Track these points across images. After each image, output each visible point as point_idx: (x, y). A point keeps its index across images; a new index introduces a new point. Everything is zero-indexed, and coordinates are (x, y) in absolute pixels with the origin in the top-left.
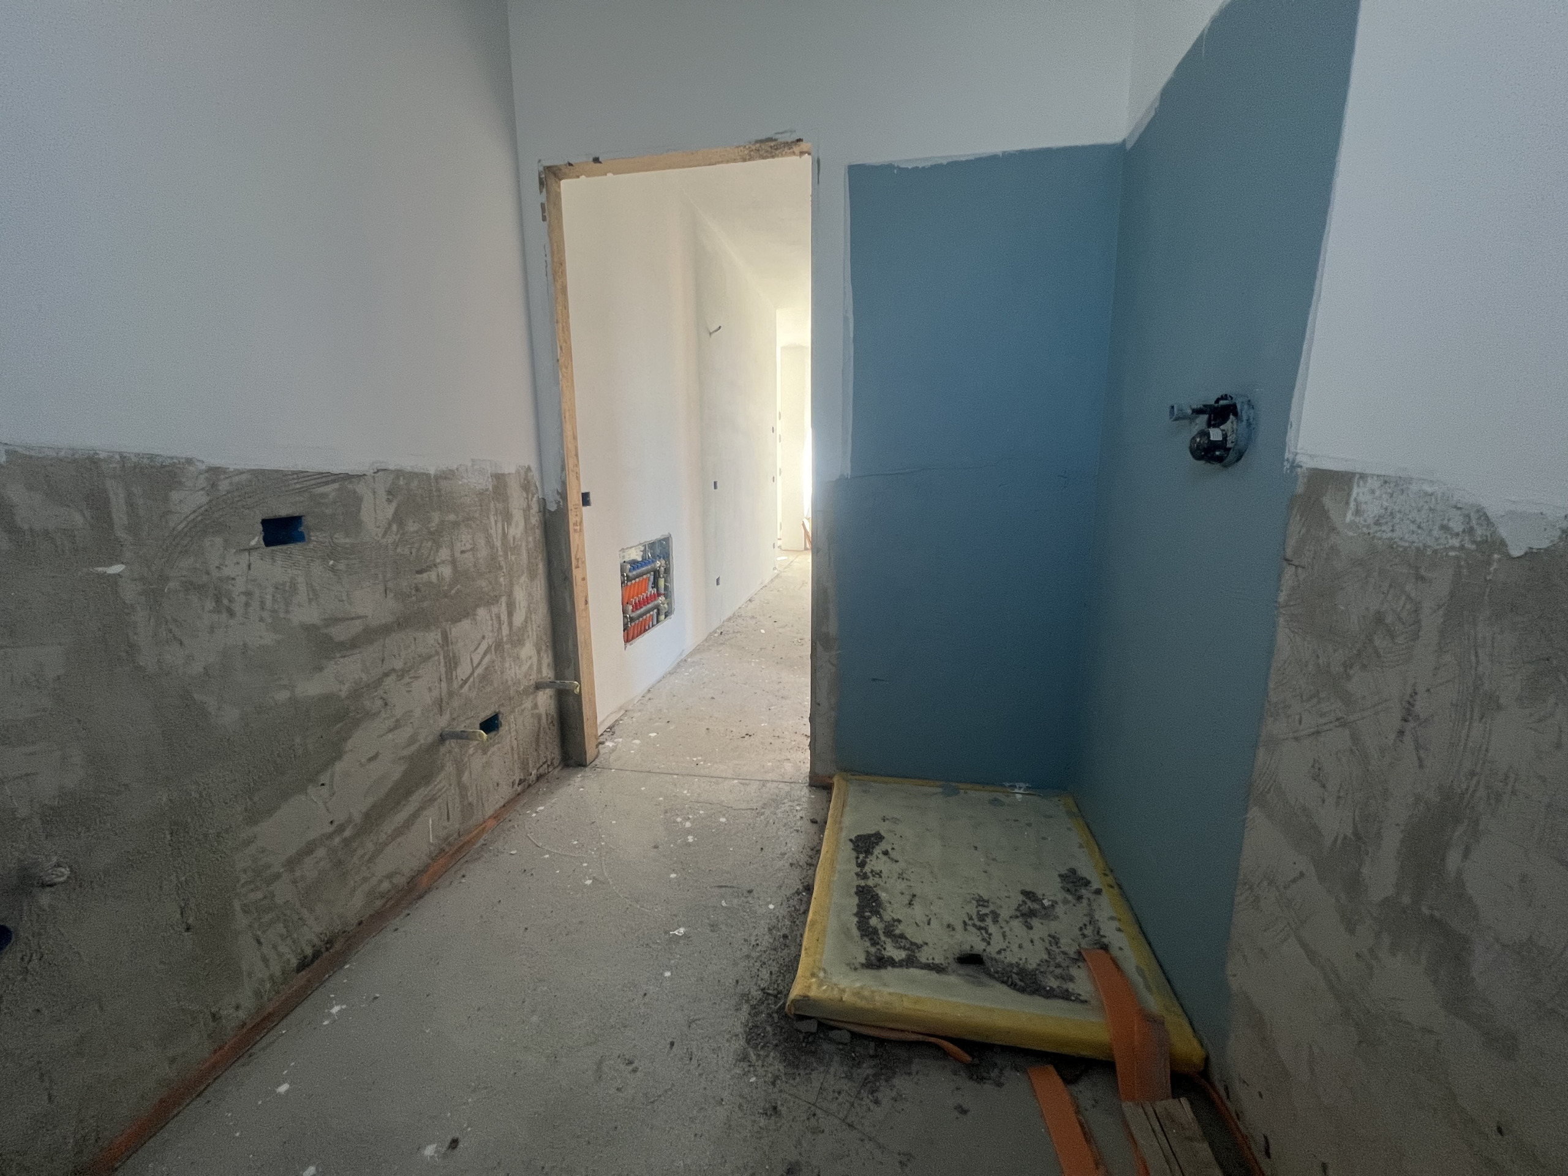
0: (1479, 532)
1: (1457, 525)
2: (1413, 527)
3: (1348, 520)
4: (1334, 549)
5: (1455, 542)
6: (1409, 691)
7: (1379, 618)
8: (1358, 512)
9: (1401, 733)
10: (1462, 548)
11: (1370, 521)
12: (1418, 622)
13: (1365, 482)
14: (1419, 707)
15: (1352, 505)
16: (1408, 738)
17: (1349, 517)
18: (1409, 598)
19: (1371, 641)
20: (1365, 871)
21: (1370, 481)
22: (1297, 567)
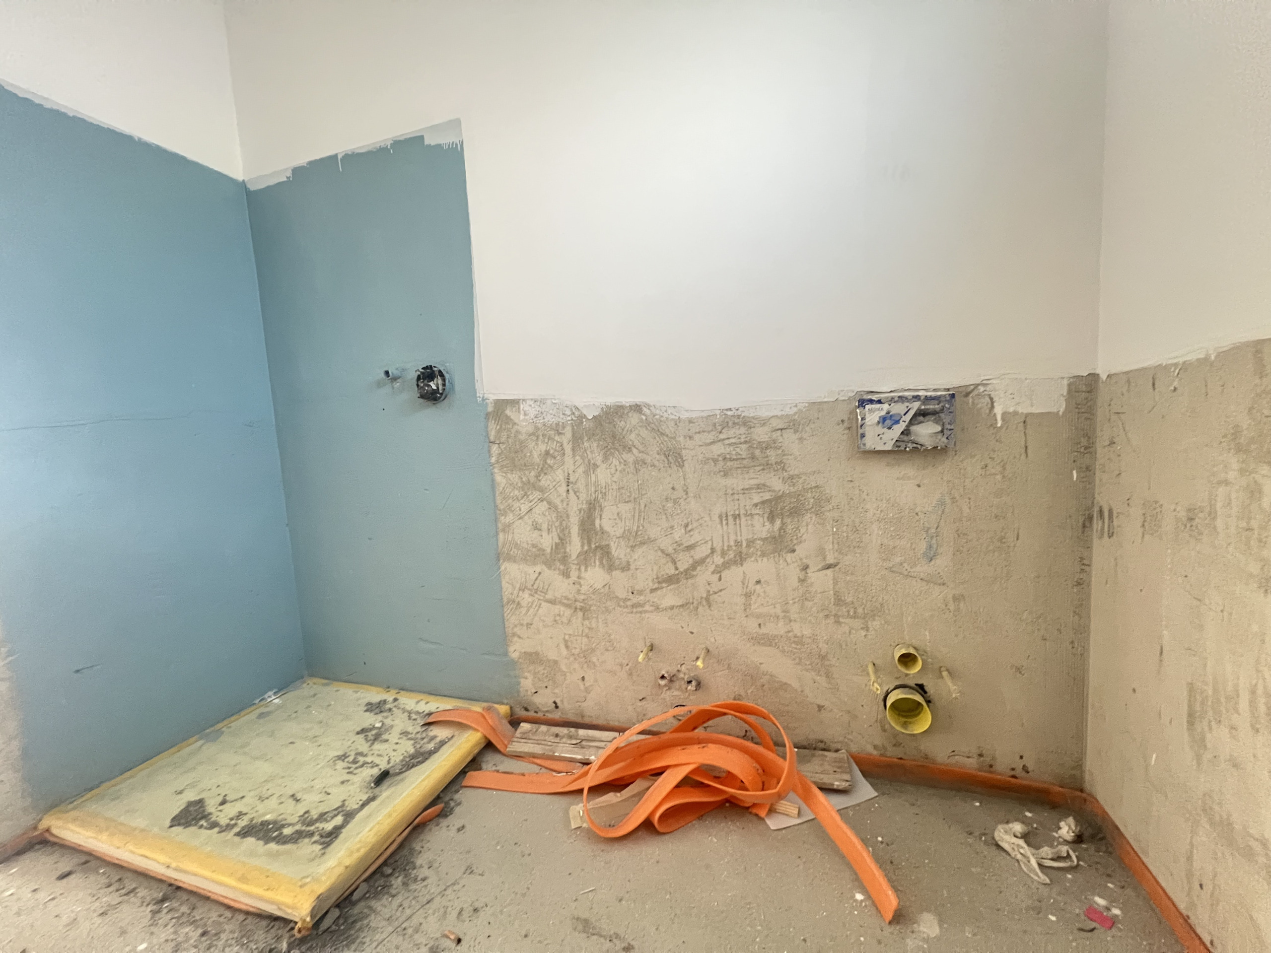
0: (577, 413)
1: (568, 412)
2: (552, 416)
3: (521, 418)
4: (518, 432)
5: (569, 418)
6: (566, 475)
7: (547, 453)
8: (525, 415)
9: (568, 491)
10: (572, 420)
11: (532, 417)
12: (563, 449)
13: (526, 402)
14: (572, 479)
15: (522, 412)
16: (570, 491)
18: (557, 442)
19: (546, 463)
20: (568, 550)
21: (528, 401)
22: (498, 444)
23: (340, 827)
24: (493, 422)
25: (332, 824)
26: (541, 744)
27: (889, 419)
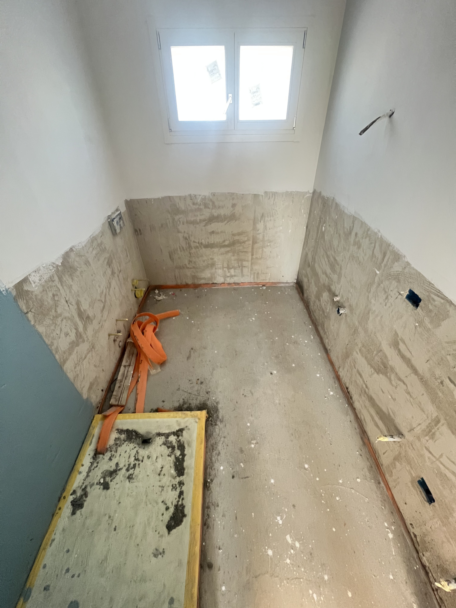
2: (46, 274)
3: (34, 286)
4: (36, 296)
5: (53, 271)
7: (53, 295)
8: (34, 283)
9: (68, 306)
10: (55, 270)
11: (38, 281)
12: (58, 288)
13: (31, 275)
15: (32, 283)
17: (34, 285)
18: (55, 286)
19: (55, 300)
22: (30, 311)
23: (174, 433)
24: (20, 300)
25: (173, 438)
26: (123, 392)
27: (117, 223)
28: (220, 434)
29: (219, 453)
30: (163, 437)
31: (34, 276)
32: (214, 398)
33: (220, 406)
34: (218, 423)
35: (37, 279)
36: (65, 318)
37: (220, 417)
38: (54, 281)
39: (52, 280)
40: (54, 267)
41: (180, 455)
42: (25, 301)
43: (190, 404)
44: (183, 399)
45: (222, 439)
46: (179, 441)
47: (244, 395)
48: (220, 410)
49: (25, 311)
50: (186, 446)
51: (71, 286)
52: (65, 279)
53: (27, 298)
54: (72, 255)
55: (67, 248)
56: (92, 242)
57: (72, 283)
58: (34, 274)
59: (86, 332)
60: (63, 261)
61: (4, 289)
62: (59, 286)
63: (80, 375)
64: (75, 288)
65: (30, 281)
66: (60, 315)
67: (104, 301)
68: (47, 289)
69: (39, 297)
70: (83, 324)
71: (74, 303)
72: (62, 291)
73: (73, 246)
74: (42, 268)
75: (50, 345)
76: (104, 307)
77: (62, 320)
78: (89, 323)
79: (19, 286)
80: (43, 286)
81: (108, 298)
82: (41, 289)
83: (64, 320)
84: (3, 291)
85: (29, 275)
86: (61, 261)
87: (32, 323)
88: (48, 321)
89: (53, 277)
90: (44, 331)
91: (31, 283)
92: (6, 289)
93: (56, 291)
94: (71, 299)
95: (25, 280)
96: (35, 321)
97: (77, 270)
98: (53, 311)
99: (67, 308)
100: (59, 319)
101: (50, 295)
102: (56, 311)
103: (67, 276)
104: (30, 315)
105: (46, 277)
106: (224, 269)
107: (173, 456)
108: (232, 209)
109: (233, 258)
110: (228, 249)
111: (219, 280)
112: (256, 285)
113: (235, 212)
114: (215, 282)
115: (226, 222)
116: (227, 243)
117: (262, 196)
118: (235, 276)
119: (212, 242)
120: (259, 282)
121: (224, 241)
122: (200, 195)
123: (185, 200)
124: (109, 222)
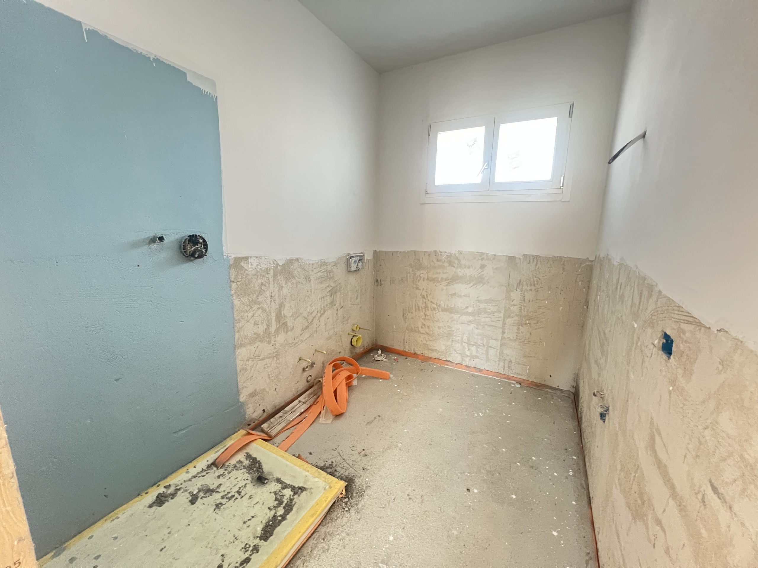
1: (272, 263)
2: (265, 265)
3: (249, 267)
5: (272, 266)
6: (270, 293)
8: (251, 265)
11: (255, 266)
12: (269, 281)
13: (252, 258)
14: (273, 295)
15: (250, 264)
17: (250, 266)
18: (267, 278)
23: (293, 488)
24: (233, 270)
25: (288, 493)
26: (280, 423)
27: (355, 262)
28: (345, 527)
29: (328, 550)
30: (280, 486)
31: (254, 260)
32: (367, 479)
33: (368, 492)
34: (353, 511)
35: (255, 264)
36: (262, 309)
37: (360, 506)
38: (269, 273)
39: (267, 272)
40: (274, 263)
41: (280, 516)
42: (236, 273)
43: (336, 470)
44: (332, 462)
45: (344, 534)
46: (291, 500)
47: (410, 497)
48: (366, 497)
49: (232, 280)
50: (295, 509)
51: (282, 287)
52: (279, 278)
53: (239, 272)
54: (296, 265)
55: (294, 257)
56: (321, 265)
57: (284, 285)
58: (255, 258)
59: (277, 336)
60: (284, 264)
61: (226, 255)
62: (271, 280)
63: (249, 371)
64: (285, 291)
65: (248, 262)
66: (259, 303)
67: (310, 321)
68: (259, 276)
69: (250, 277)
70: (277, 326)
71: (277, 302)
72: (271, 286)
73: (301, 259)
74: (263, 258)
75: (236, 321)
76: (307, 327)
77: (258, 309)
78: (284, 331)
79: (238, 260)
80: (257, 272)
81: (316, 321)
82: (254, 272)
83: (260, 309)
84: (225, 255)
85: (251, 257)
86: (283, 263)
87: (233, 292)
88: (245, 300)
89: (270, 270)
90: (238, 305)
91: (248, 263)
92: (228, 255)
93: (266, 282)
94: (276, 298)
95: (246, 259)
96: (235, 293)
97: (295, 279)
98: (255, 296)
99: (268, 301)
100: (257, 306)
101: (260, 281)
102: (257, 297)
103: (282, 277)
104: (234, 286)
105: (264, 266)
106: (464, 344)
107: (273, 512)
108: (480, 270)
109: (476, 331)
110: (471, 318)
111: (456, 358)
112: (505, 378)
113: (483, 275)
114: (449, 359)
115: (472, 284)
116: (470, 310)
117: (520, 258)
118: (477, 357)
119: (453, 306)
120: (512, 375)
121: (467, 307)
122: (446, 252)
123: (430, 256)
124: (347, 258)
